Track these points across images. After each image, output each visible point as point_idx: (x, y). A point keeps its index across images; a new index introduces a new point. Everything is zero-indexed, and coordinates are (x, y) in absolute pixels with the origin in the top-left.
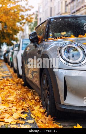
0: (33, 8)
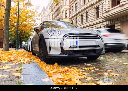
0: (38, 24)
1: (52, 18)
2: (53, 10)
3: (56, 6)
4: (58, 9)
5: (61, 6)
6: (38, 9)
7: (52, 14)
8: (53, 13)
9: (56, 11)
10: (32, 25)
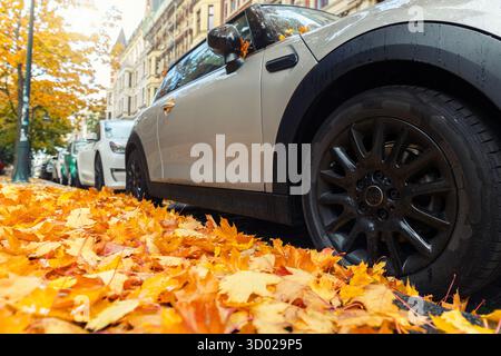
1: (153, 73)
2: (158, 45)
3: (171, 30)
4: (178, 42)
5: (191, 31)
6: (112, 25)
7: (154, 59)
8: (158, 54)
9: (170, 49)
10: (82, 92)
